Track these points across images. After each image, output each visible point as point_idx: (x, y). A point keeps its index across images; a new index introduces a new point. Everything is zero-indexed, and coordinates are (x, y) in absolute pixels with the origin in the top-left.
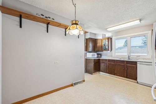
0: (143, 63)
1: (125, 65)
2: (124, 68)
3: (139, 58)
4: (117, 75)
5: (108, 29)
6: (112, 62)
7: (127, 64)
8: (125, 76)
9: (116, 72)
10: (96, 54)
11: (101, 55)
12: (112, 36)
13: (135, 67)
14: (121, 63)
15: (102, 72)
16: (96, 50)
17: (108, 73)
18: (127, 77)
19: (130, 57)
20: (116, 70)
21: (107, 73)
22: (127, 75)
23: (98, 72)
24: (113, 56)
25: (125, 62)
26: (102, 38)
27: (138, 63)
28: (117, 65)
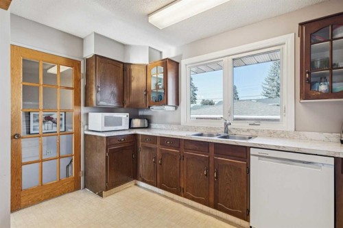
1: (211, 159)
2: (208, 169)
3: (257, 131)
6: (170, 147)
7: (217, 153)
8: (212, 200)
9: (182, 186)
10: (123, 116)
12: (180, 57)
13: (244, 169)
14: (199, 151)
15: (143, 181)
16: (127, 102)
19: (229, 127)
20: (182, 175)
21: (157, 187)
22: (216, 198)
23: (132, 183)
25: (212, 149)
26: (147, 63)
27: (252, 151)
28: (185, 160)
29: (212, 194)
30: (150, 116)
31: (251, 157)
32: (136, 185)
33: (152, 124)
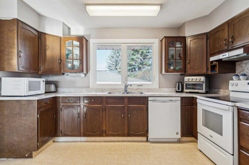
0: (158, 98)
1: (126, 107)
2: (124, 114)
4: (107, 136)
5: (89, 8)
9: (104, 129)
10: (42, 81)
11: (56, 85)
13: (145, 109)
15: (65, 135)
17: (85, 135)
18: (129, 135)
21: (80, 136)
22: (129, 130)
24: (91, 86)
25: (126, 101)
26: (61, 35)
27: (149, 99)
28: (107, 111)
29: (126, 128)
30: (57, 82)
31: (149, 102)
32: (54, 142)
33: (58, 89)
